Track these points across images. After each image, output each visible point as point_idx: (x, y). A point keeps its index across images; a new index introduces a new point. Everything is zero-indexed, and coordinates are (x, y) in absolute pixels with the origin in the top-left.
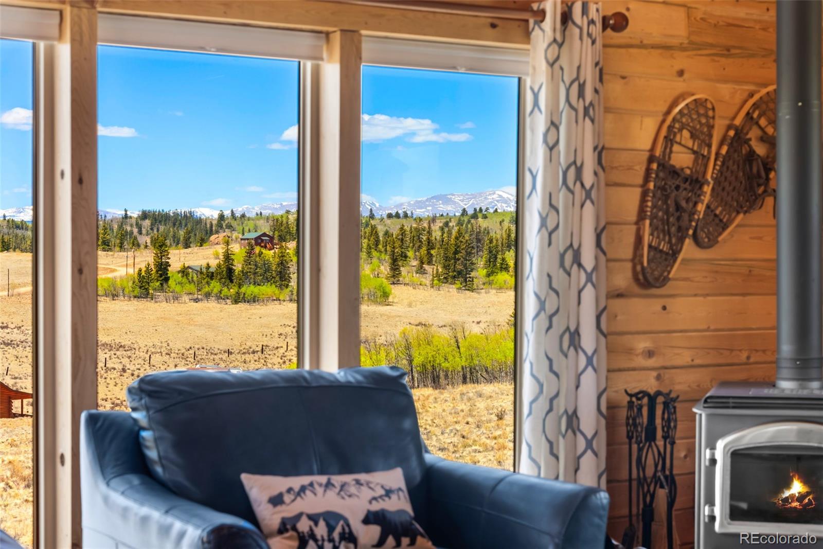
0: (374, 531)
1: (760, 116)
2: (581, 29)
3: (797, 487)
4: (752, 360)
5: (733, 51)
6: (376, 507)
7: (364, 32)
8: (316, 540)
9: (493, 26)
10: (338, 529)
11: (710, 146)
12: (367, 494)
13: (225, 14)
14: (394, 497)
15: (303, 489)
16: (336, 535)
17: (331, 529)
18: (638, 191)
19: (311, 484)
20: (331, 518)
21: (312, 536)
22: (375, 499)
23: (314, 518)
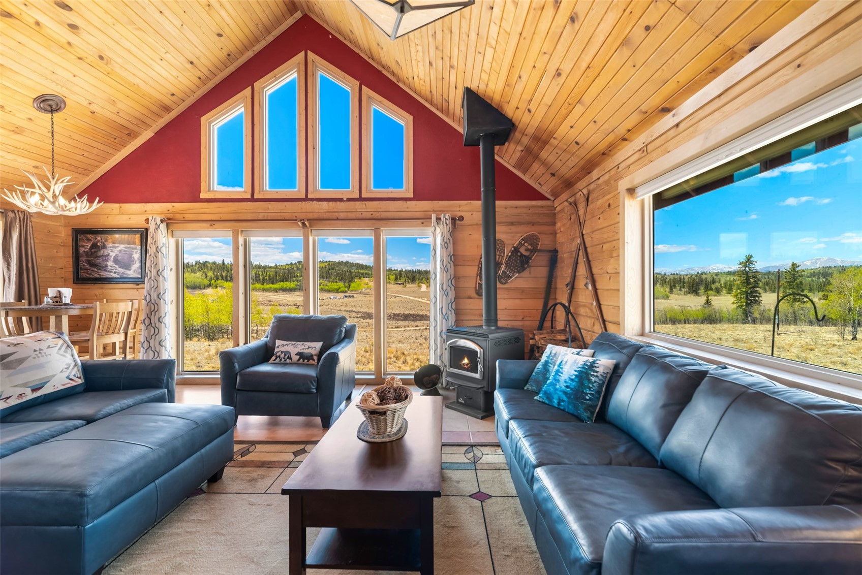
0: (298, 357)
1: (524, 243)
2: (443, 222)
3: (466, 361)
4: (524, 319)
5: (514, 223)
6: (302, 351)
7: (381, 228)
8: (280, 358)
9: (422, 223)
10: (287, 356)
11: (504, 253)
12: (303, 347)
13: (342, 227)
14: (310, 349)
15: (287, 344)
16: (286, 357)
17: (285, 355)
18: (477, 267)
19: (289, 344)
20: (286, 353)
21: (279, 357)
22: (303, 349)
23: (282, 352)
